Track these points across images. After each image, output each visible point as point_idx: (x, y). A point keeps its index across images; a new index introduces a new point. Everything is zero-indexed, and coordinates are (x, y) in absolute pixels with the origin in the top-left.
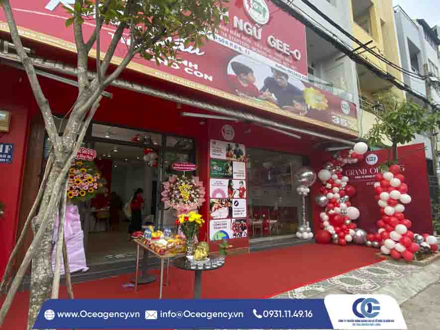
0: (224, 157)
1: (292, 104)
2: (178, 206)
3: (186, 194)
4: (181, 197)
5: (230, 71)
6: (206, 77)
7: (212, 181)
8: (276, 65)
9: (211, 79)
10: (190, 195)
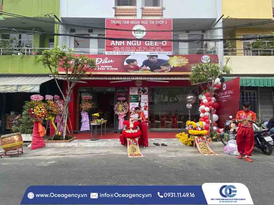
0: (137, 94)
1: (160, 68)
2: (118, 113)
3: (120, 109)
4: (119, 110)
5: (125, 64)
6: (115, 69)
7: (131, 104)
8: (150, 53)
9: (117, 69)
10: (122, 109)
